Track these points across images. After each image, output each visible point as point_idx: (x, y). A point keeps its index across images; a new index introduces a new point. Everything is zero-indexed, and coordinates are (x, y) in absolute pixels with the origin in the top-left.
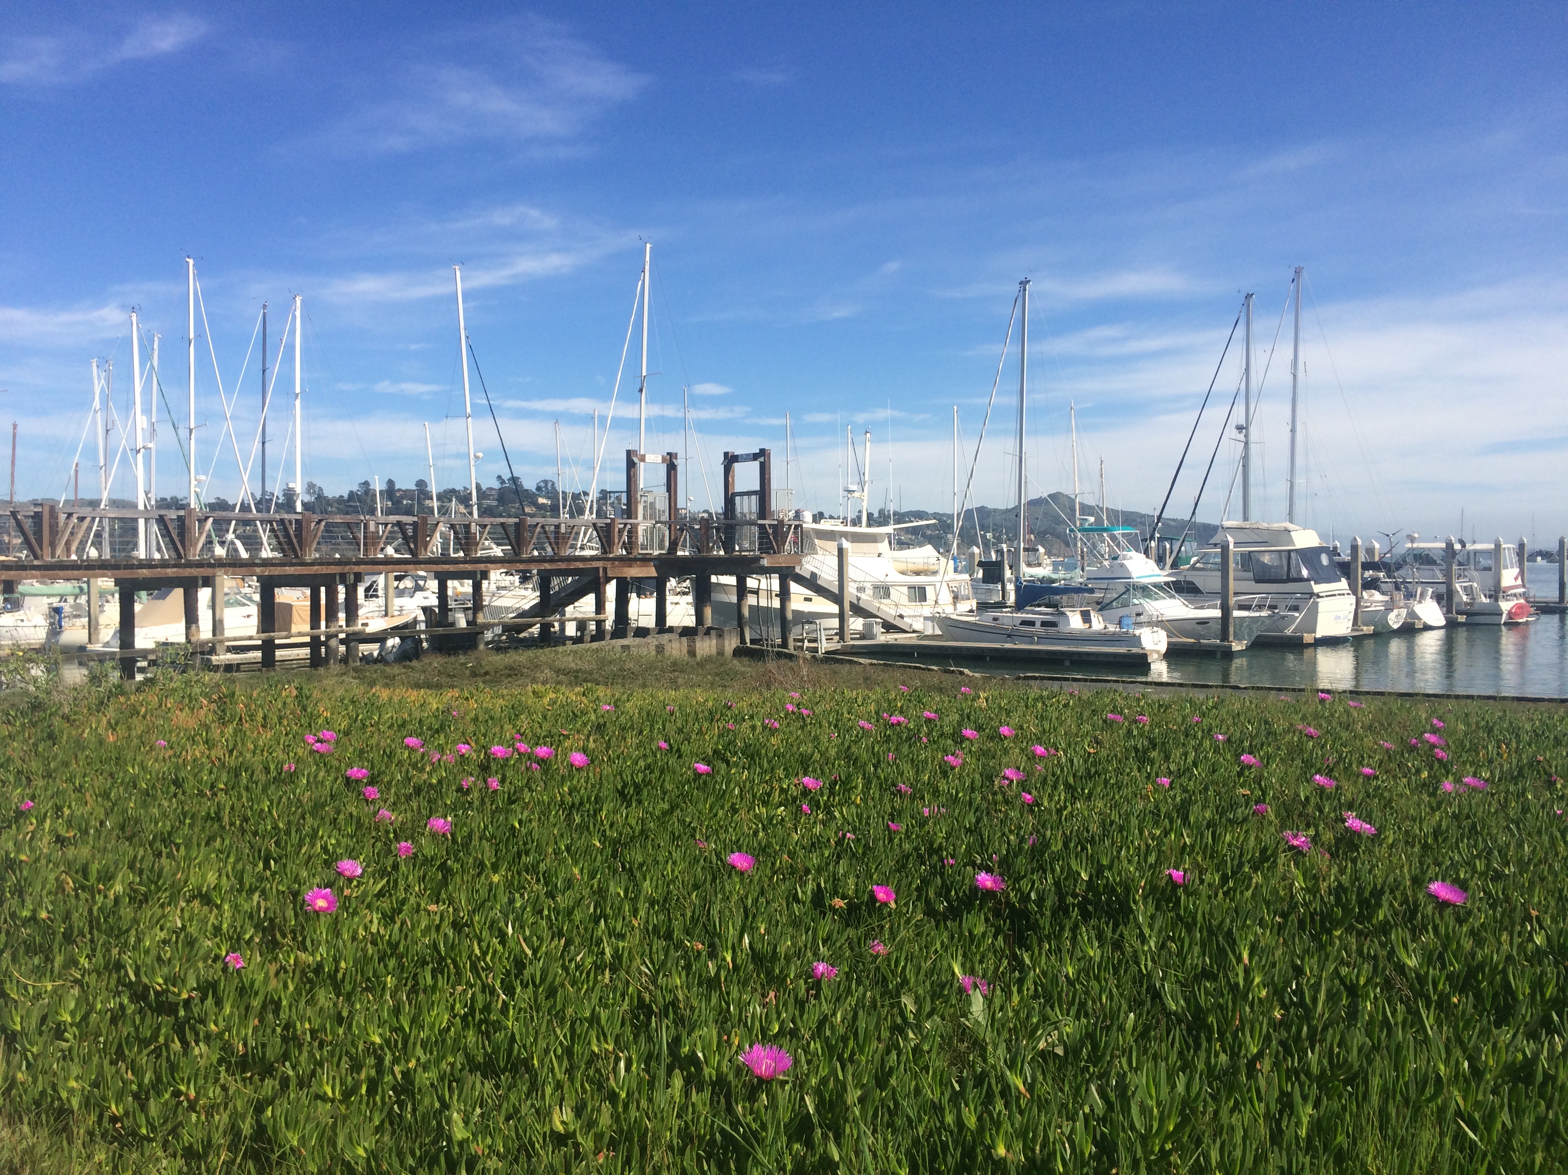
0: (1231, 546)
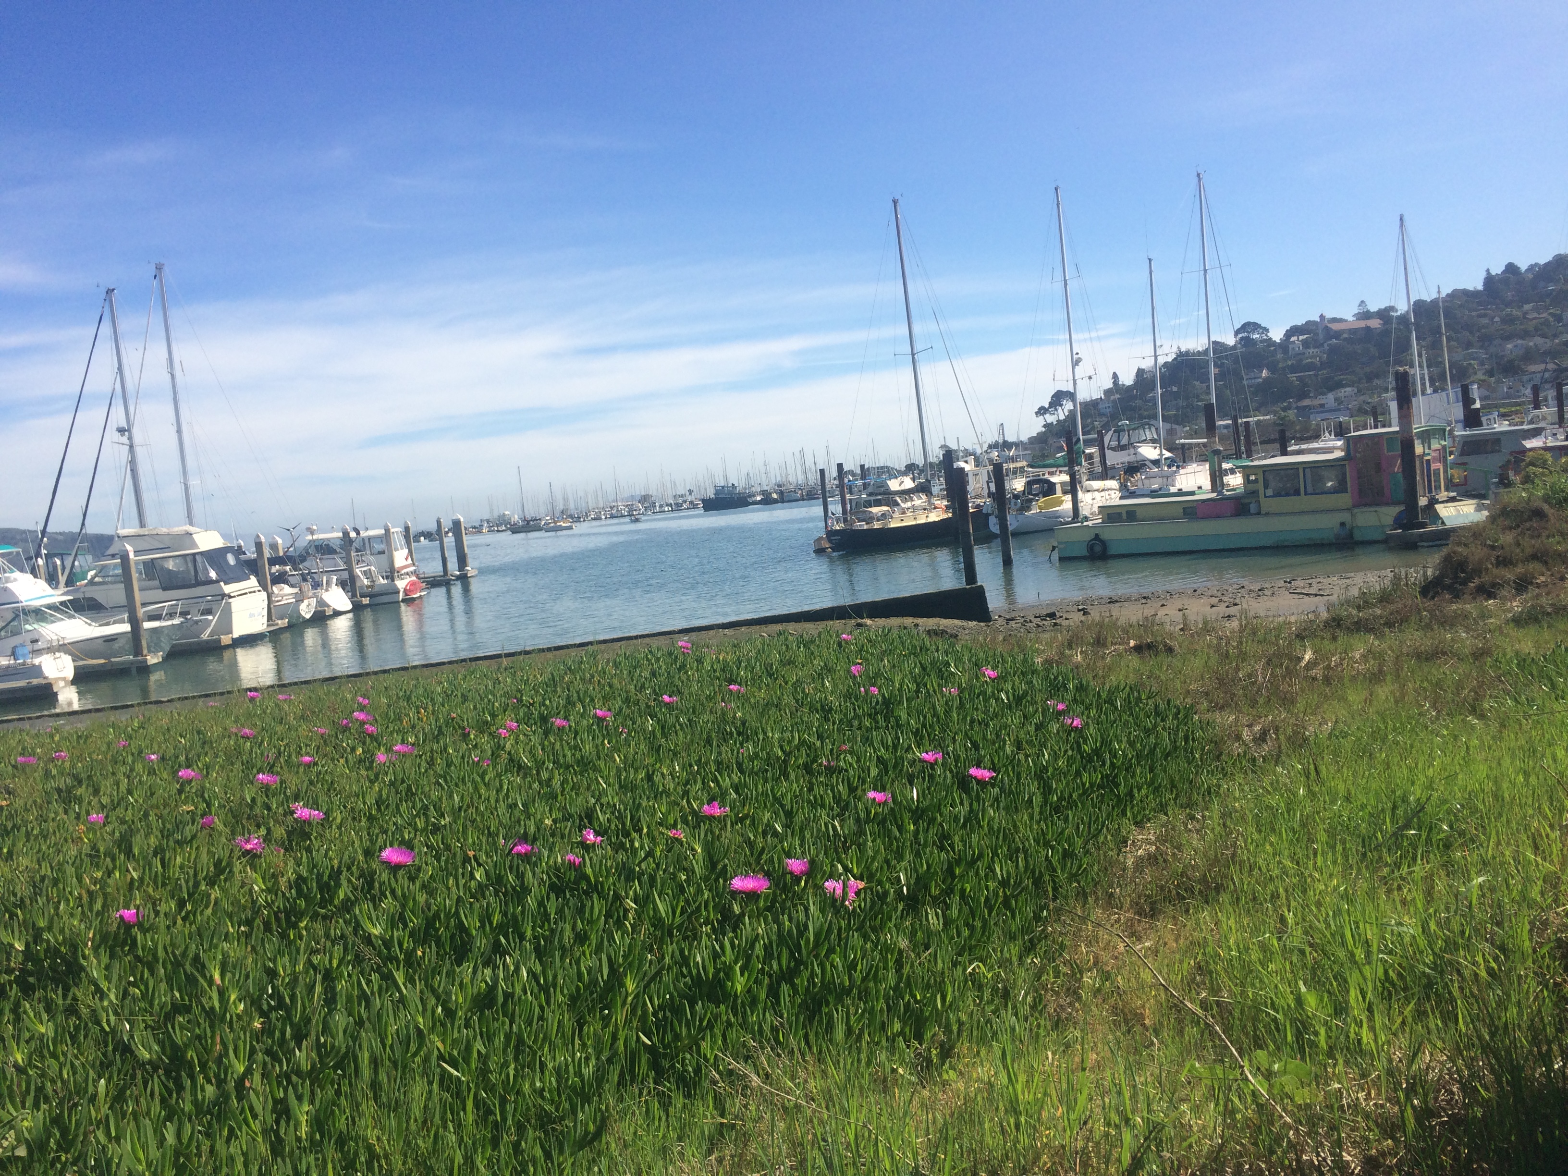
0: (131, 555)
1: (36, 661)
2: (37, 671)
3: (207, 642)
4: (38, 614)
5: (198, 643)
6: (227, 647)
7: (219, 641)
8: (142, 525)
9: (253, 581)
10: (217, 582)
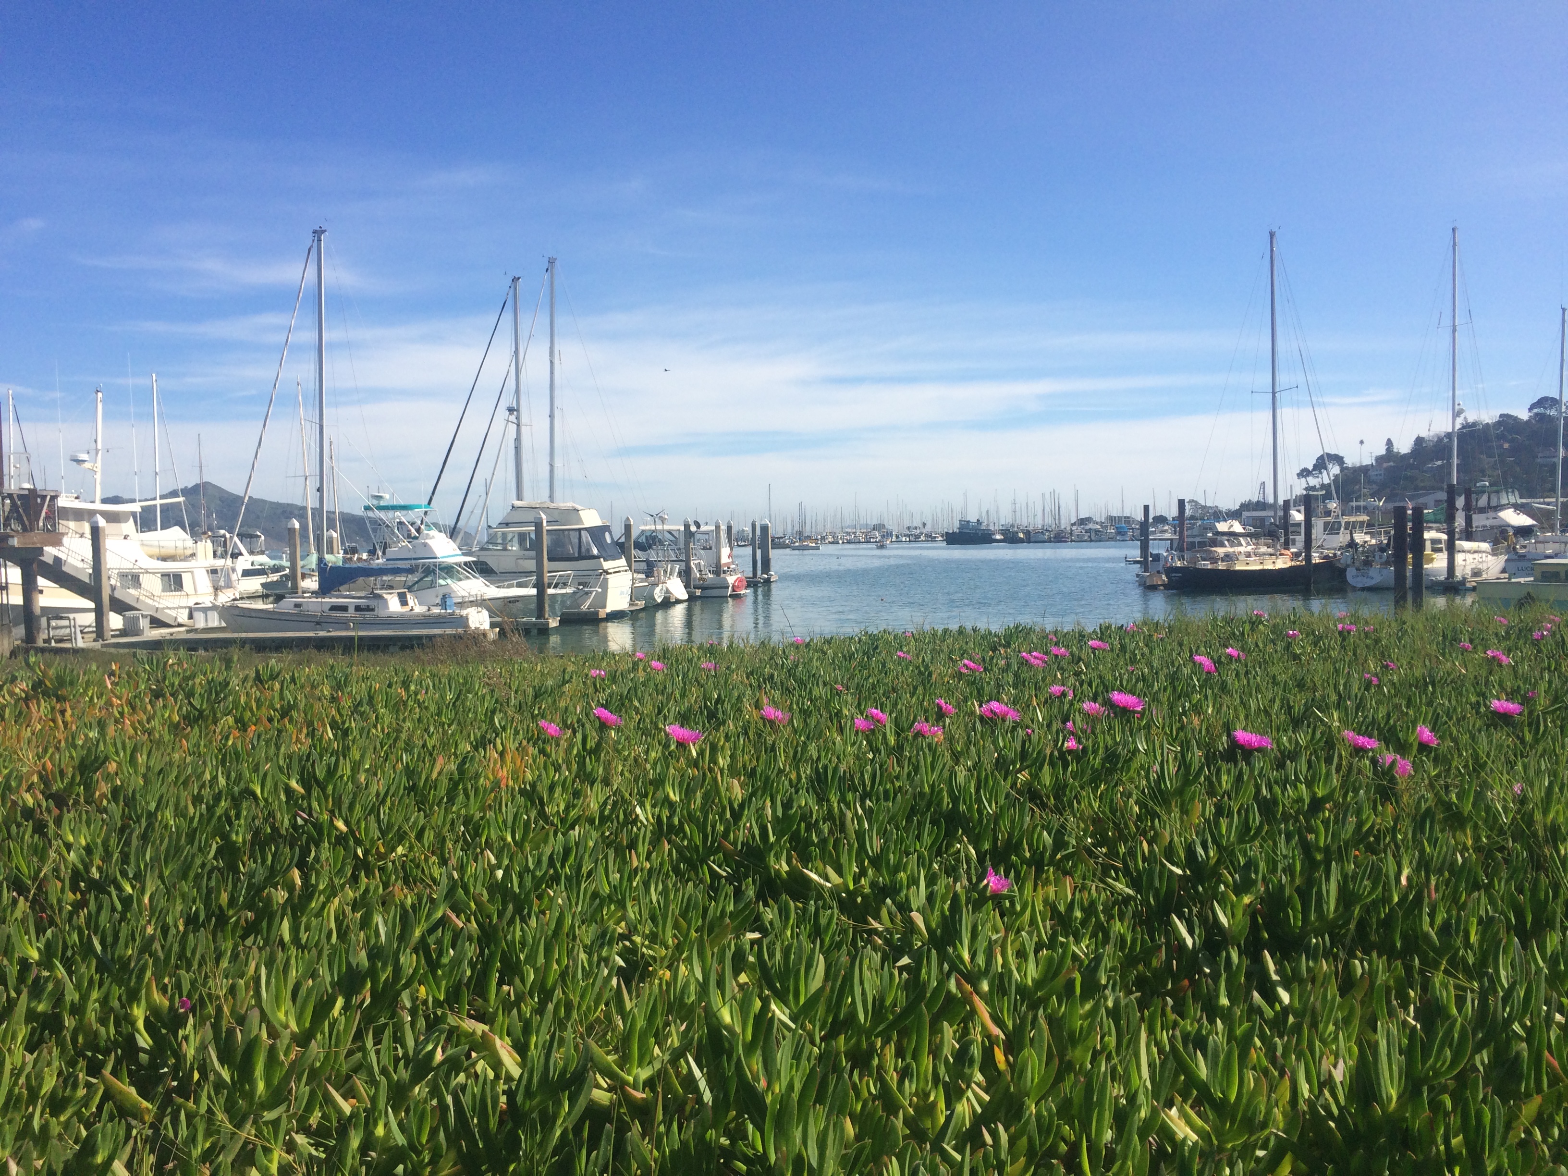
0: (545, 524)
1: (464, 612)
2: (463, 621)
3: (586, 613)
4: (448, 570)
5: (579, 614)
6: (603, 620)
7: (597, 613)
8: (519, 498)
9: (622, 562)
10: (598, 557)
